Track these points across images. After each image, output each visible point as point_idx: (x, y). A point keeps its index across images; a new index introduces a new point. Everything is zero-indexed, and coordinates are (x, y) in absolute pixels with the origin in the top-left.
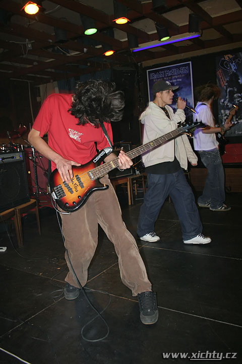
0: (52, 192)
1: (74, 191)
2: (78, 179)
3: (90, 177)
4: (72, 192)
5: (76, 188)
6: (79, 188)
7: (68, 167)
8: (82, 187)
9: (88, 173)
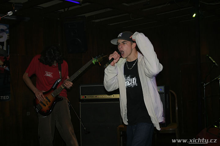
0: (35, 108)
1: (47, 105)
2: (47, 98)
3: (52, 96)
4: (45, 106)
5: (47, 103)
6: (48, 103)
7: (41, 94)
8: (50, 102)
9: (51, 94)
